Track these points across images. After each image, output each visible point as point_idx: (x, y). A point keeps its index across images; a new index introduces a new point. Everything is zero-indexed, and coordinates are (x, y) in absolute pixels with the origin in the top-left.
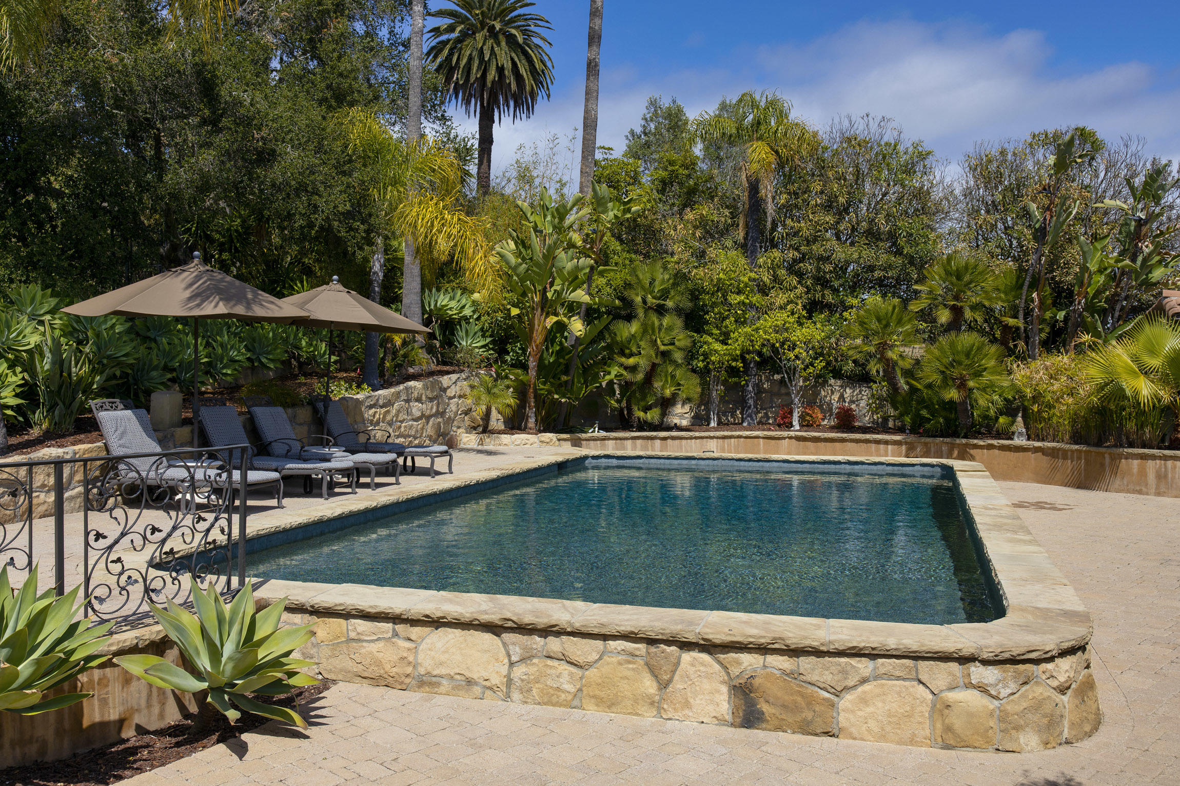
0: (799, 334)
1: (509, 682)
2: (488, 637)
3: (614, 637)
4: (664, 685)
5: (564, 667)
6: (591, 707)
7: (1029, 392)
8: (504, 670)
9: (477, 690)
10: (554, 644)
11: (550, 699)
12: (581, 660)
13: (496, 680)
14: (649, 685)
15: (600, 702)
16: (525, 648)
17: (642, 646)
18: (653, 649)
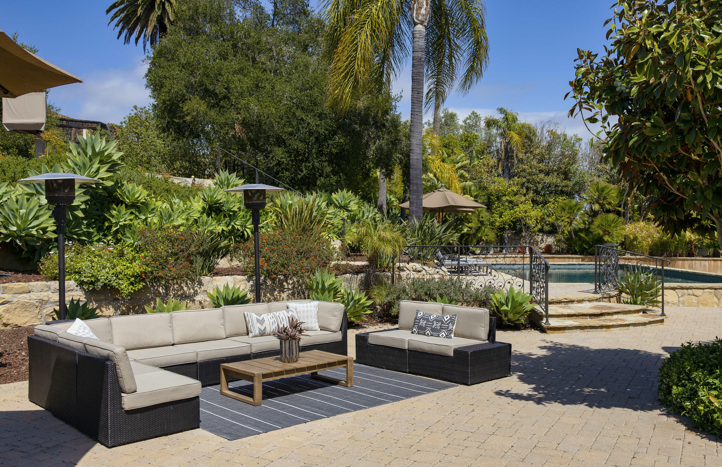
0: (533, 213)
1: (679, 301)
2: (672, 291)
3: (706, 289)
4: (719, 299)
5: (693, 297)
6: (701, 306)
7: (632, 237)
8: (677, 299)
9: (670, 304)
10: (690, 291)
11: (691, 305)
12: (698, 295)
13: (675, 302)
14: (716, 300)
15: (703, 304)
16: (683, 293)
17: (713, 290)
18: (716, 291)
